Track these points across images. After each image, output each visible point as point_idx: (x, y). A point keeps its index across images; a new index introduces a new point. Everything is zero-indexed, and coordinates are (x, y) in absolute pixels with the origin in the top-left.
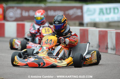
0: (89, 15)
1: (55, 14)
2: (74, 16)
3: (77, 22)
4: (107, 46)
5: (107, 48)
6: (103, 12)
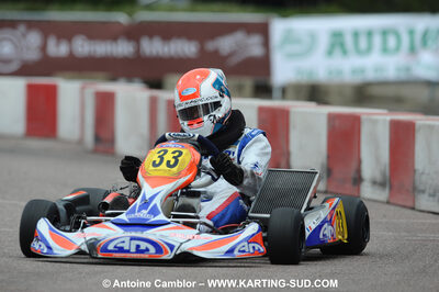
0: (291, 56)
1: (166, 49)
2: (234, 61)
3: (248, 83)
4: (359, 171)
5: (358, 180)
6: (342, 45)
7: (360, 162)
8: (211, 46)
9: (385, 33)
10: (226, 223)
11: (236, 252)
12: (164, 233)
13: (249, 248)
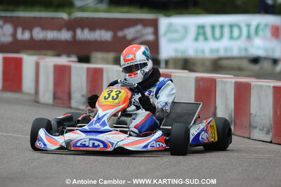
0: (171, 41)
1: (92, 36)
6: (204, 34)
8: (120, 34)
9: (231, 26)
10: (145, 131)
11: (149, 147)
12: (109, 136)
13: (157, 145)
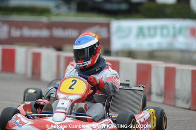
1: (64, 34)
4: (150, 89)
5: (150, 93)
7: (150, 85)
9: (162, 28)
